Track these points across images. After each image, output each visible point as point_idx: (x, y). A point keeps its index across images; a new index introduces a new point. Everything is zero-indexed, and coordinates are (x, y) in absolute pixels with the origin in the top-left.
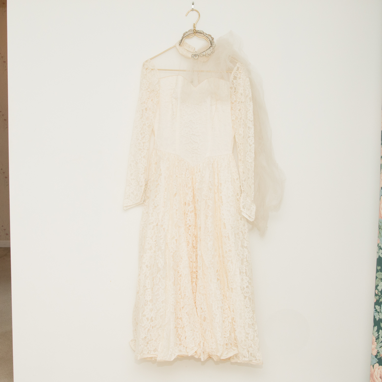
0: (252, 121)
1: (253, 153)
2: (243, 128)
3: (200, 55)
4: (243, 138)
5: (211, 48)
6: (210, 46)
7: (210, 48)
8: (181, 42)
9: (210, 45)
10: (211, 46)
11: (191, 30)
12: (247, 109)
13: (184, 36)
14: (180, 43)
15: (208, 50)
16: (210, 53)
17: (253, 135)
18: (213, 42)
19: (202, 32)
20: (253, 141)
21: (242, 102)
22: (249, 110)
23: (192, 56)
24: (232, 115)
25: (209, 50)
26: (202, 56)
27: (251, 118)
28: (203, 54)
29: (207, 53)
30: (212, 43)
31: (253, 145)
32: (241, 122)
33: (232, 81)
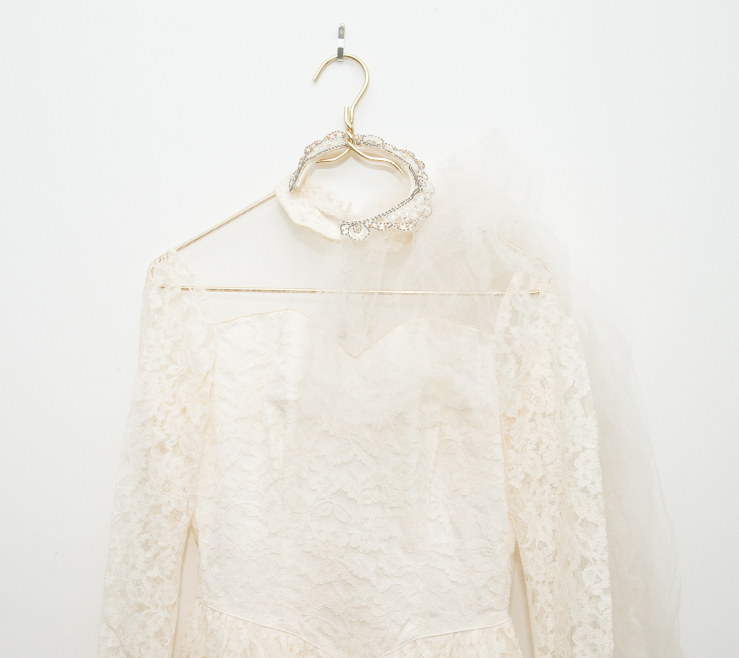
0: (596, 497)
1: (605, 633)
2: (553, 518)
3: (374, 225)
4: (554, 560)
5: (420, 198)
6: (413, 190)
7: (413, 195)
8: (297, 177)
9: (413, 187)
10: (418, 191)
11: (336, 135)
12: (574, 444)
13: (308, 157)
14: (291, 184)
15: (407, 207)
16: (416, 216)
17: (605, 557)
18: (425, 177)
19: (379, 142)
20: (606, 583)
21: (544, 413)
22: (584, 449)
23: (343, 228)
24: (510, 470)
25: (412, 202)
26: (382, 227)
27: (593, 483)
28: (387, 221)
29: (403, 217)
30: (419, 178)
31: (607, 600)
32: (543, 494)
33: (507, 330)
